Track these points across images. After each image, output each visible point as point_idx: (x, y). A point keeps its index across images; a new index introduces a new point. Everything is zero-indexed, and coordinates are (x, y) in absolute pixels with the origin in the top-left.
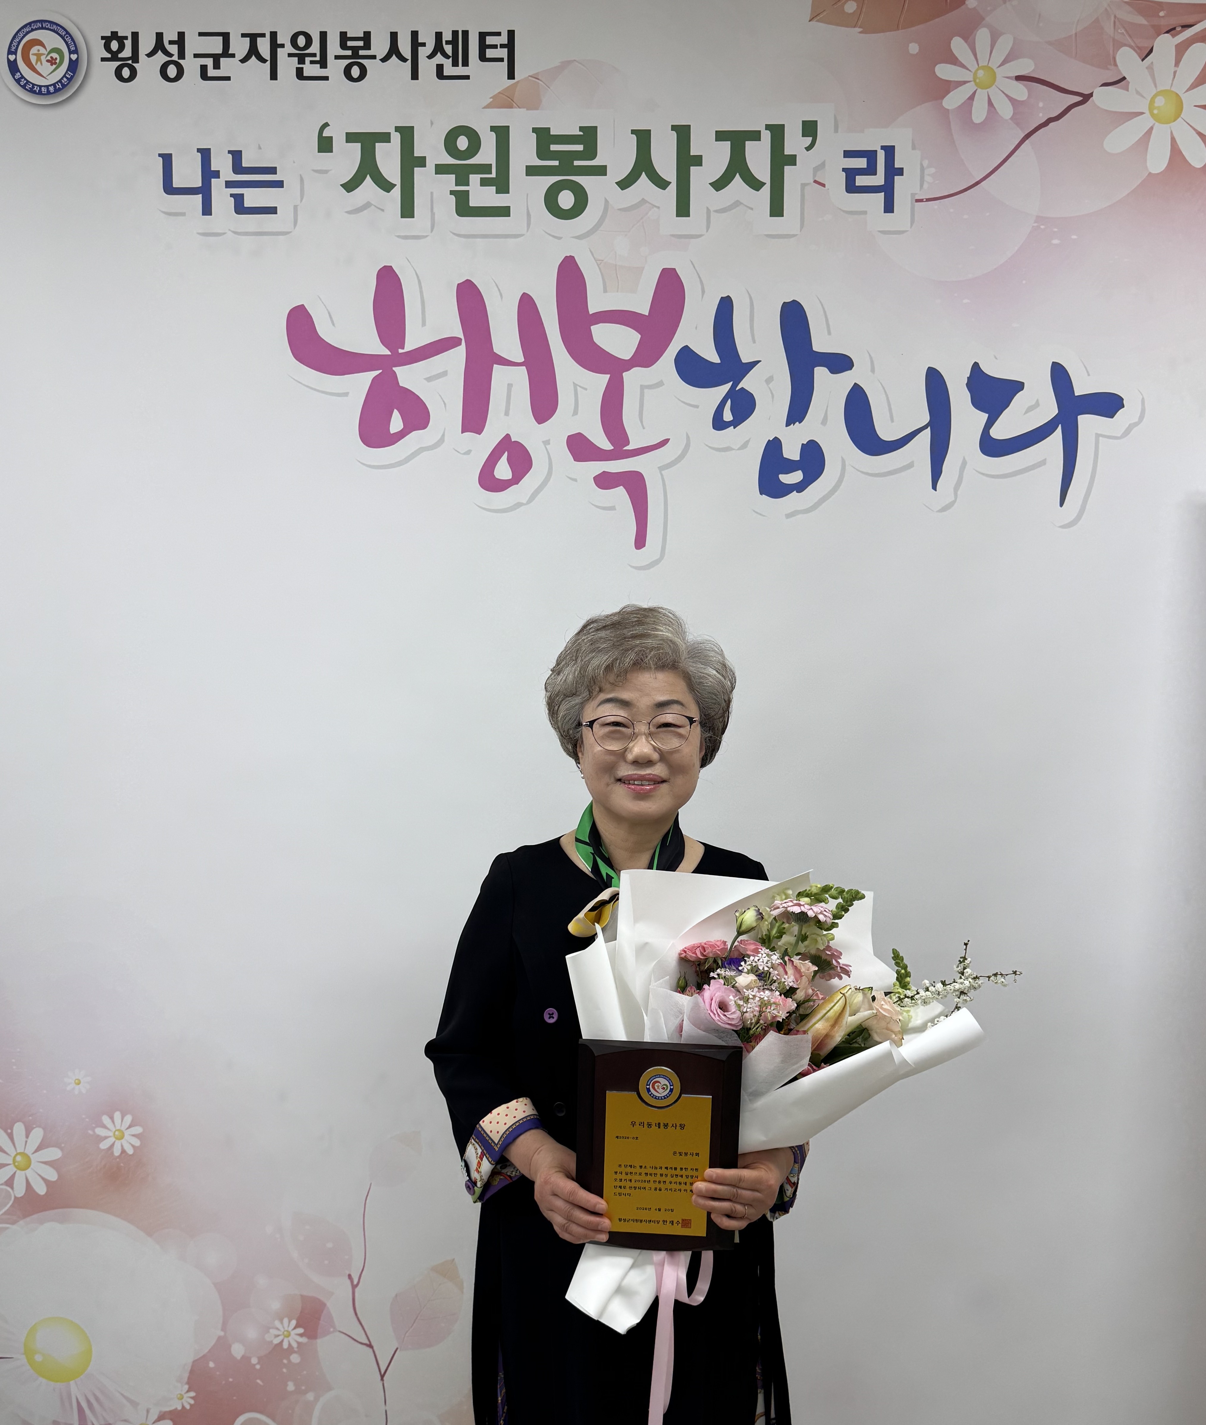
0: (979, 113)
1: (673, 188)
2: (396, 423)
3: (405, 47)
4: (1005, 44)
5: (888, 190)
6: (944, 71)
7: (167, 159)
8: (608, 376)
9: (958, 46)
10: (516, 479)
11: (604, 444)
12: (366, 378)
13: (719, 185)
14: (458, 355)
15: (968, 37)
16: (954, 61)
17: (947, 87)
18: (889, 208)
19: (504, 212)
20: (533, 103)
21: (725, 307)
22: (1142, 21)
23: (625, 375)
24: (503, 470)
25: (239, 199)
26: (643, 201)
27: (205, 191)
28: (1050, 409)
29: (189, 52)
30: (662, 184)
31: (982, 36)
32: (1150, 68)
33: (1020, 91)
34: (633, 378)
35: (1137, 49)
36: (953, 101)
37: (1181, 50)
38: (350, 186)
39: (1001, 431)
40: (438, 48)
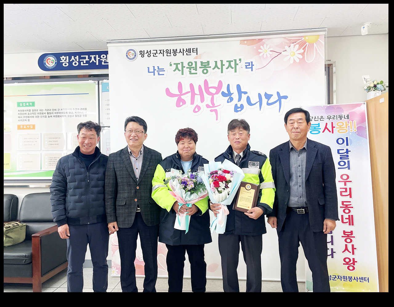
0: (265, 56)
1: (220, 69)
2: (181, 104)
3: (182, 51)
4: (268, 46)
5: (252, 68)
6: (259, 51)
7: (148, 68)
8: (211, 96)
9: (261, 47)
10: (198, 111)
11: (212, 106)
12: (177, 98)
13: (227, 68)
14: (190, 94)
15: (263, 45)
16: (261, 49)
17: (260, 53)
18: (252, 71)
19: (196, 73)
20: (200, 58)
21: (228, 85)
22: (288, 42)
23: (214, 96)
24: (197, 110)
25: (159, 73)
26: (216, 71)
27: (154, 72)
28: (277, 98)
29: (151, 53)
30: (219, 69)
31: (265, 45)
32: (290, 49)
33: (271, 53)
34: (215, 96)
35: (288, 46)
36: (261, 55)
37: (295, 46)
38: (174, 71)
39: (269, 102)
40: (187, 51)
